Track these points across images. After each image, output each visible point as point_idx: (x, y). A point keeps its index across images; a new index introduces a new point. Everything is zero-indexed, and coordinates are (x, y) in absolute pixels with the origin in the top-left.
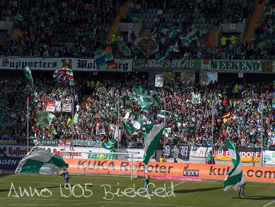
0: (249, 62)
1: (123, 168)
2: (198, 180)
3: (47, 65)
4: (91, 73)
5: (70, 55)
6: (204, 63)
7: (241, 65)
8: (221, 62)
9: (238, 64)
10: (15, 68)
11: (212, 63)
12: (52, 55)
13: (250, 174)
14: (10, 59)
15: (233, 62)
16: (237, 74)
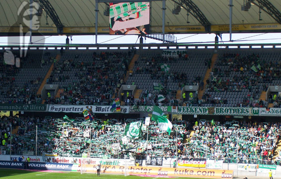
0: (201, 108)
1: (121, 170)
2: (167, 177)
3: (77, 110)
4: (104, 114)
5: (92, 104)
6: (173, 109)
7: (195, 110)
8: (183, 108)
9: (194, 109)
10: (58, 111)
11: (178, 108)
12: (81, 104)
13: (199, 173)
14: (56, 106)
15: (191, 108)
16: (193, 115)
